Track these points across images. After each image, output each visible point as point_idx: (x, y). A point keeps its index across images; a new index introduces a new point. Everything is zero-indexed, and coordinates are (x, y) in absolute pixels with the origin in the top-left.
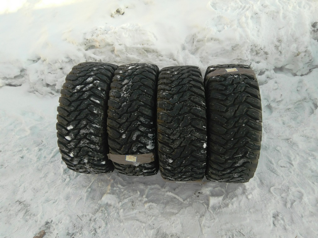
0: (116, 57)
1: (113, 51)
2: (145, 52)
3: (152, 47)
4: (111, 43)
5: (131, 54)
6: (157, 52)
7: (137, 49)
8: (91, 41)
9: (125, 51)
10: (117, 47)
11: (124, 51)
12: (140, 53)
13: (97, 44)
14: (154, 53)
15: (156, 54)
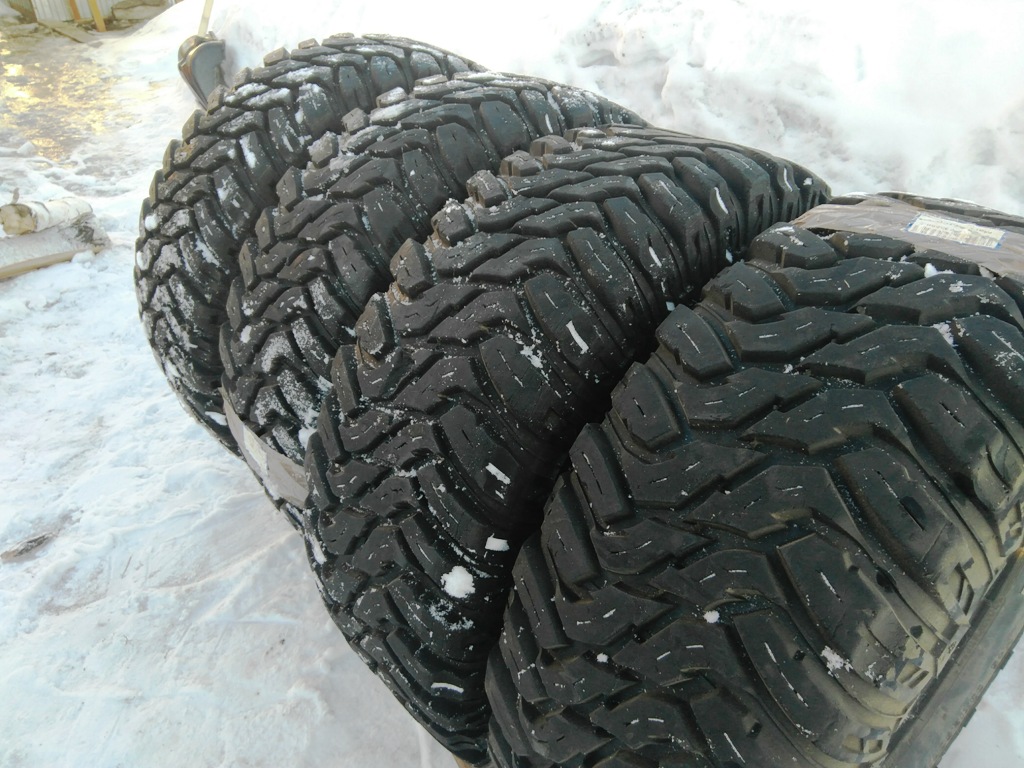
0: (662, 114)
1: (658, 87)
2: (779, 121)
3: (816, 105)
4: (663, 53)
5: (720, 115)
6: (829, 133)
7: (749, 100)
8: (606, 34)
9: (700, 94)
10: (678, 72)
11: (698, 93)
12: (756, 121)
13: (618, 48)
14: (816, 133)
15: (824, 141)
